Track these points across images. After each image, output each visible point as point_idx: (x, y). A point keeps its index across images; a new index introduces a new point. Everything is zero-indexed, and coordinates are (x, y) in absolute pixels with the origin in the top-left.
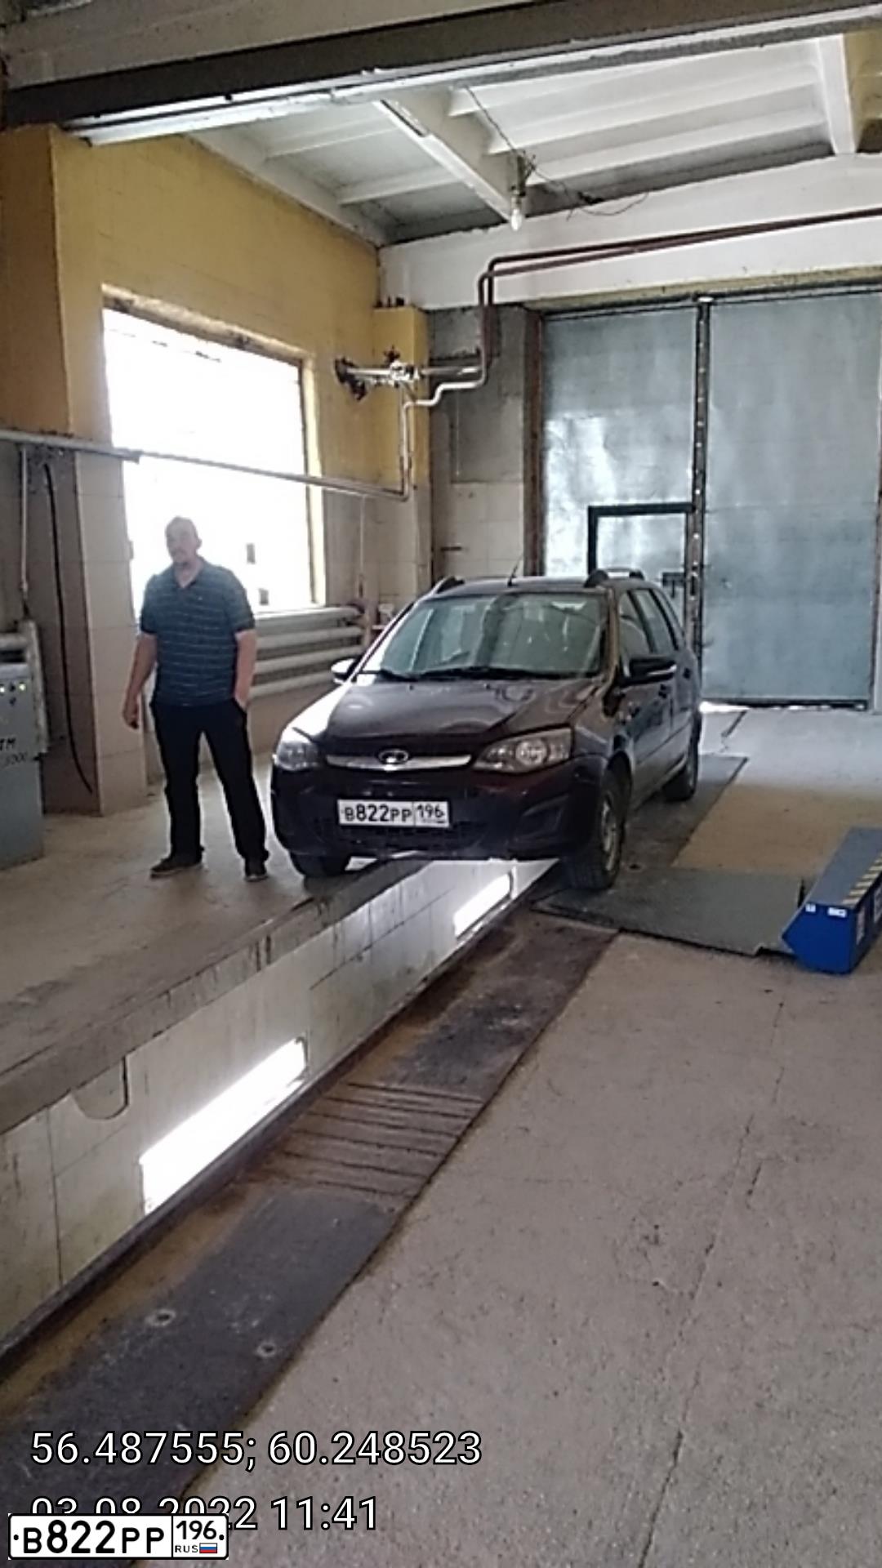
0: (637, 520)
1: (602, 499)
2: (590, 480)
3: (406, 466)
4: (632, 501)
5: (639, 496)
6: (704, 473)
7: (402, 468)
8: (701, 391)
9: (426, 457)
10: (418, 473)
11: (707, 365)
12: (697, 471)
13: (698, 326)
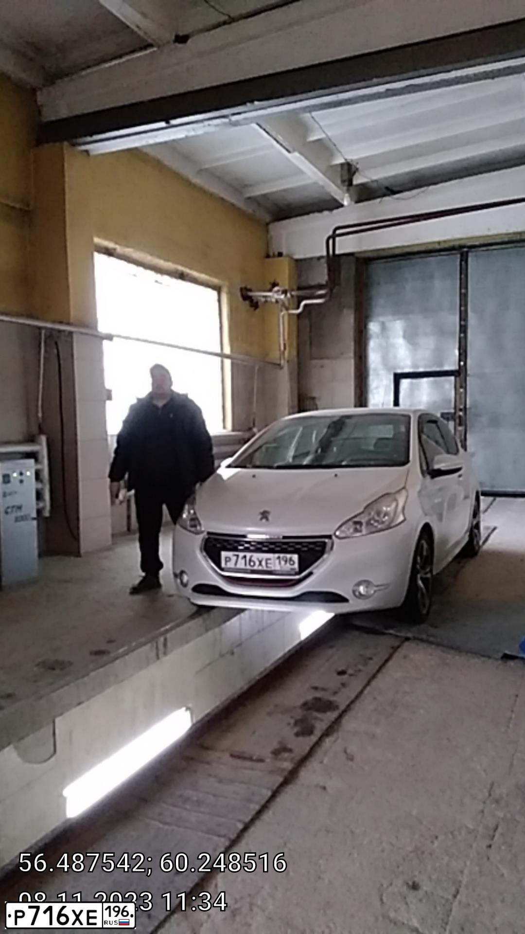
0: (425, 380)
1: (403, 368)
2: (395, 357)
3: (282, 348)
4: (421, 370)
5: (425, 366)
6: (466, 352)
7: (280, 349)
8: (463, 303)
9: (295, 344)
10: (289, 353)
11: (466, 288)
12: (461, 351)
13: (461, 265)
